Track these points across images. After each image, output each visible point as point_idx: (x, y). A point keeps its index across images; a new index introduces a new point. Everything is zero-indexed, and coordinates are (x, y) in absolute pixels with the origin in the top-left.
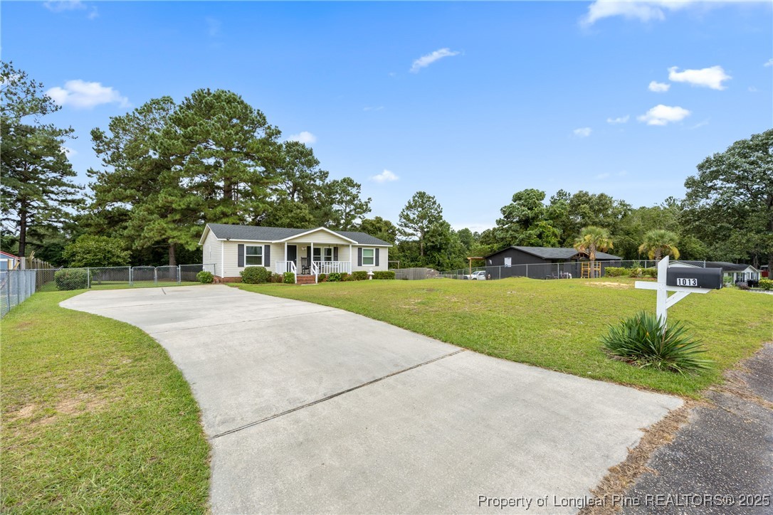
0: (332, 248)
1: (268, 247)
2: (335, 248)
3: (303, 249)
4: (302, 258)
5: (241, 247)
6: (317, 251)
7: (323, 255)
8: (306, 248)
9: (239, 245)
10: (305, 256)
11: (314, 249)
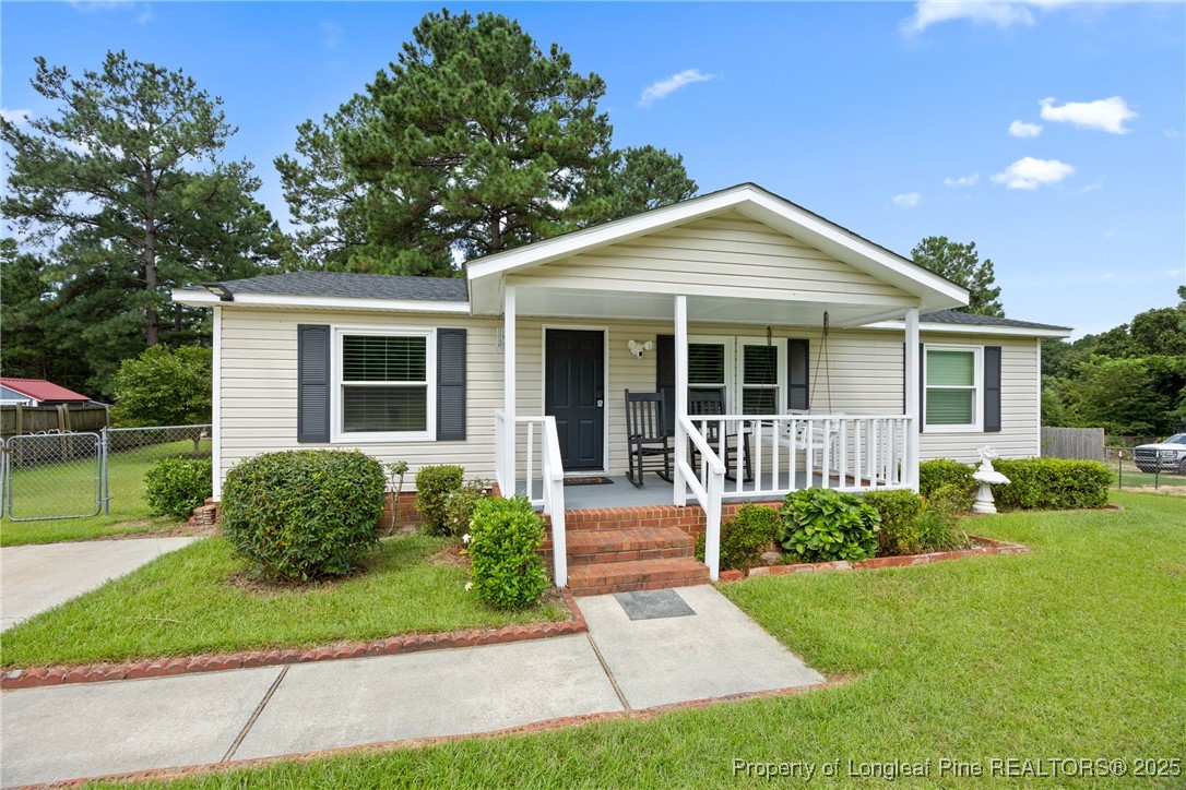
0: (781, 344)
1: (454, 341)
2: (792, 343)
3: (635, 348)
4: (632, 398)
5: (312, 338)
6: (707, 361)
7: (734, 383)
8: (650, 346)
9: (302, 329)
10: (649, 385)
11: (693, 349)
